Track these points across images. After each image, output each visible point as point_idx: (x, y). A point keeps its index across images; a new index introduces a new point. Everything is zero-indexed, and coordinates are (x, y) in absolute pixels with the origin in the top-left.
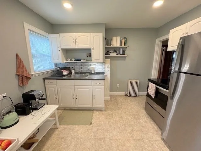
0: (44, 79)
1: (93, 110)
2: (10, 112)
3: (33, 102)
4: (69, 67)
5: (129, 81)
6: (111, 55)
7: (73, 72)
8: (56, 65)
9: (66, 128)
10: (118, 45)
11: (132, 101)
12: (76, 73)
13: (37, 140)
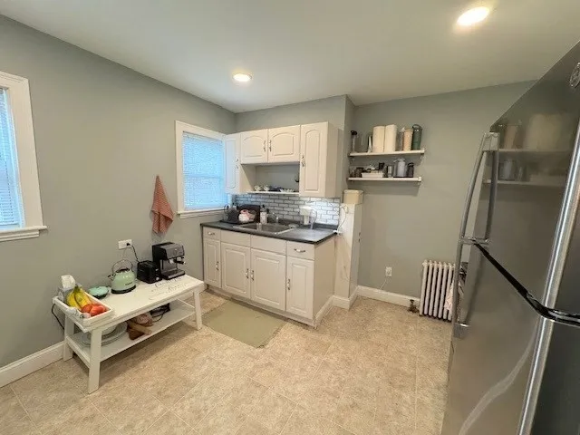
0: (202, 225)
1: (286, 320)
2: (127, 270)
3: (165, 263)
4: (258, 204)
6: (366, 177)
7: (263, 216)
8: (235, 198)
9: (210, 335)
10: (390, 149)
11: (421, 332)
12: (269, 220)
13: (150, 332)
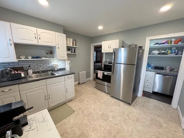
5: (80, 72)
10: (71, 45)
12: (34, 73)
